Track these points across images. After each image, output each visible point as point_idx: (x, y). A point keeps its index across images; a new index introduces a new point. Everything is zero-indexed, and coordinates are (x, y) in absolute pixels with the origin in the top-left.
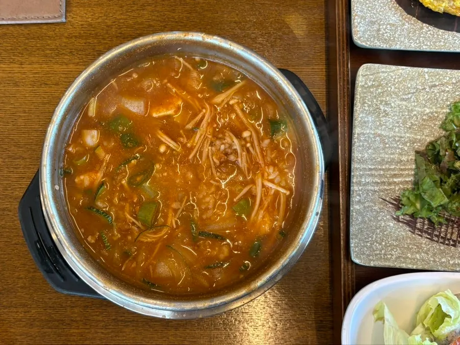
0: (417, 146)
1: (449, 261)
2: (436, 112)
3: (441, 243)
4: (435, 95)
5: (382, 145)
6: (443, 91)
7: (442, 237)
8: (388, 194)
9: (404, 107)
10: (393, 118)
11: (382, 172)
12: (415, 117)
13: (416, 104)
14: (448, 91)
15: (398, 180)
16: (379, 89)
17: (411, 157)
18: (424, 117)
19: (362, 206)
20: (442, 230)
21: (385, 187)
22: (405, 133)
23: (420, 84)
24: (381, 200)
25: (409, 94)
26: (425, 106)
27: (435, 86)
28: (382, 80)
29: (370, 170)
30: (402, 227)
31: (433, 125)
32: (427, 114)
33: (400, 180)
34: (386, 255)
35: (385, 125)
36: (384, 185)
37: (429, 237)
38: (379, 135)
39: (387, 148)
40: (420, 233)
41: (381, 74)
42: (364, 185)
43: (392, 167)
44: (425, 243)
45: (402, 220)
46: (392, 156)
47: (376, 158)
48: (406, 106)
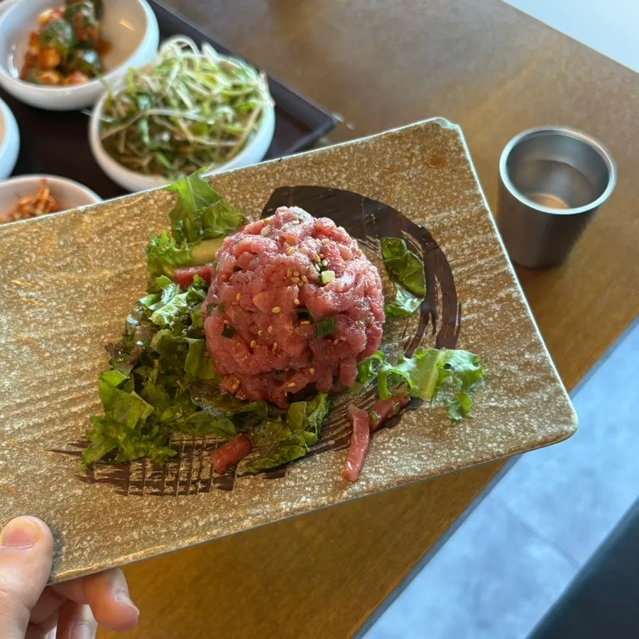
0: (105, 339)
1: (197, 521)
2: (126, 272)
3: (181, 493)
4: (114, 244)
5: (36, 357)
6: (126, 233)
7: (182, 483)
8: (64, 438)
9: (65, 282)
10: (49, 304)
11: (45, 404)
12: (90, 292)
13: (85, 270)
14: (134, 230)
15: (80, 407)
16: (7, 265)
17: (98, 361)
18: (108, 287)
19: (12, 477)
20: (181, 469)
21: (56, 428)
22: (78, 323)
23: (80, 235)
24: (50, 453)
25: (66, 256)
26: (103, 267)
27: (107, 230)
28: (9, 248)
29: (20, 405)
30: (99, 490)
31: (127, 295)
32: (111, 279)
33: (84, 406)
34: (71, 553)
35: (34, 321)
36: (54, 425)
37: (156, 490)
38: (27, 343)
39: (47, 358)
40: (137, 490)
41: (4, 239)
42: (10, 437)
43: (63, 389)
44: (149, 504)
45: (100, 477)
46: (60, 371)
47: (29, 382)
48: (68, 279)
